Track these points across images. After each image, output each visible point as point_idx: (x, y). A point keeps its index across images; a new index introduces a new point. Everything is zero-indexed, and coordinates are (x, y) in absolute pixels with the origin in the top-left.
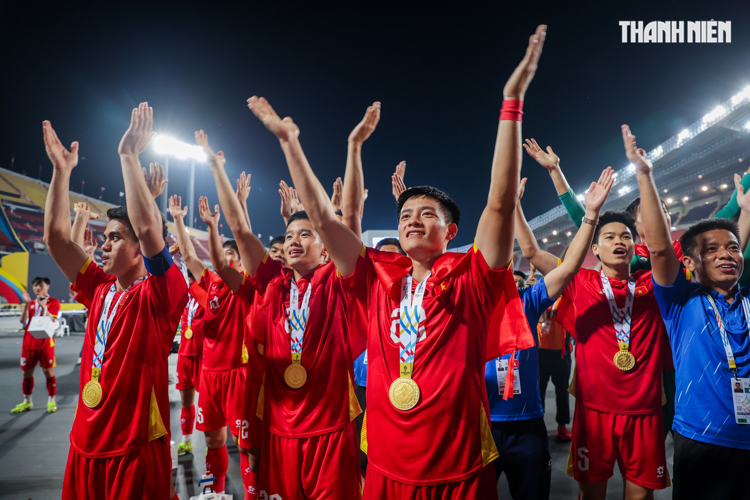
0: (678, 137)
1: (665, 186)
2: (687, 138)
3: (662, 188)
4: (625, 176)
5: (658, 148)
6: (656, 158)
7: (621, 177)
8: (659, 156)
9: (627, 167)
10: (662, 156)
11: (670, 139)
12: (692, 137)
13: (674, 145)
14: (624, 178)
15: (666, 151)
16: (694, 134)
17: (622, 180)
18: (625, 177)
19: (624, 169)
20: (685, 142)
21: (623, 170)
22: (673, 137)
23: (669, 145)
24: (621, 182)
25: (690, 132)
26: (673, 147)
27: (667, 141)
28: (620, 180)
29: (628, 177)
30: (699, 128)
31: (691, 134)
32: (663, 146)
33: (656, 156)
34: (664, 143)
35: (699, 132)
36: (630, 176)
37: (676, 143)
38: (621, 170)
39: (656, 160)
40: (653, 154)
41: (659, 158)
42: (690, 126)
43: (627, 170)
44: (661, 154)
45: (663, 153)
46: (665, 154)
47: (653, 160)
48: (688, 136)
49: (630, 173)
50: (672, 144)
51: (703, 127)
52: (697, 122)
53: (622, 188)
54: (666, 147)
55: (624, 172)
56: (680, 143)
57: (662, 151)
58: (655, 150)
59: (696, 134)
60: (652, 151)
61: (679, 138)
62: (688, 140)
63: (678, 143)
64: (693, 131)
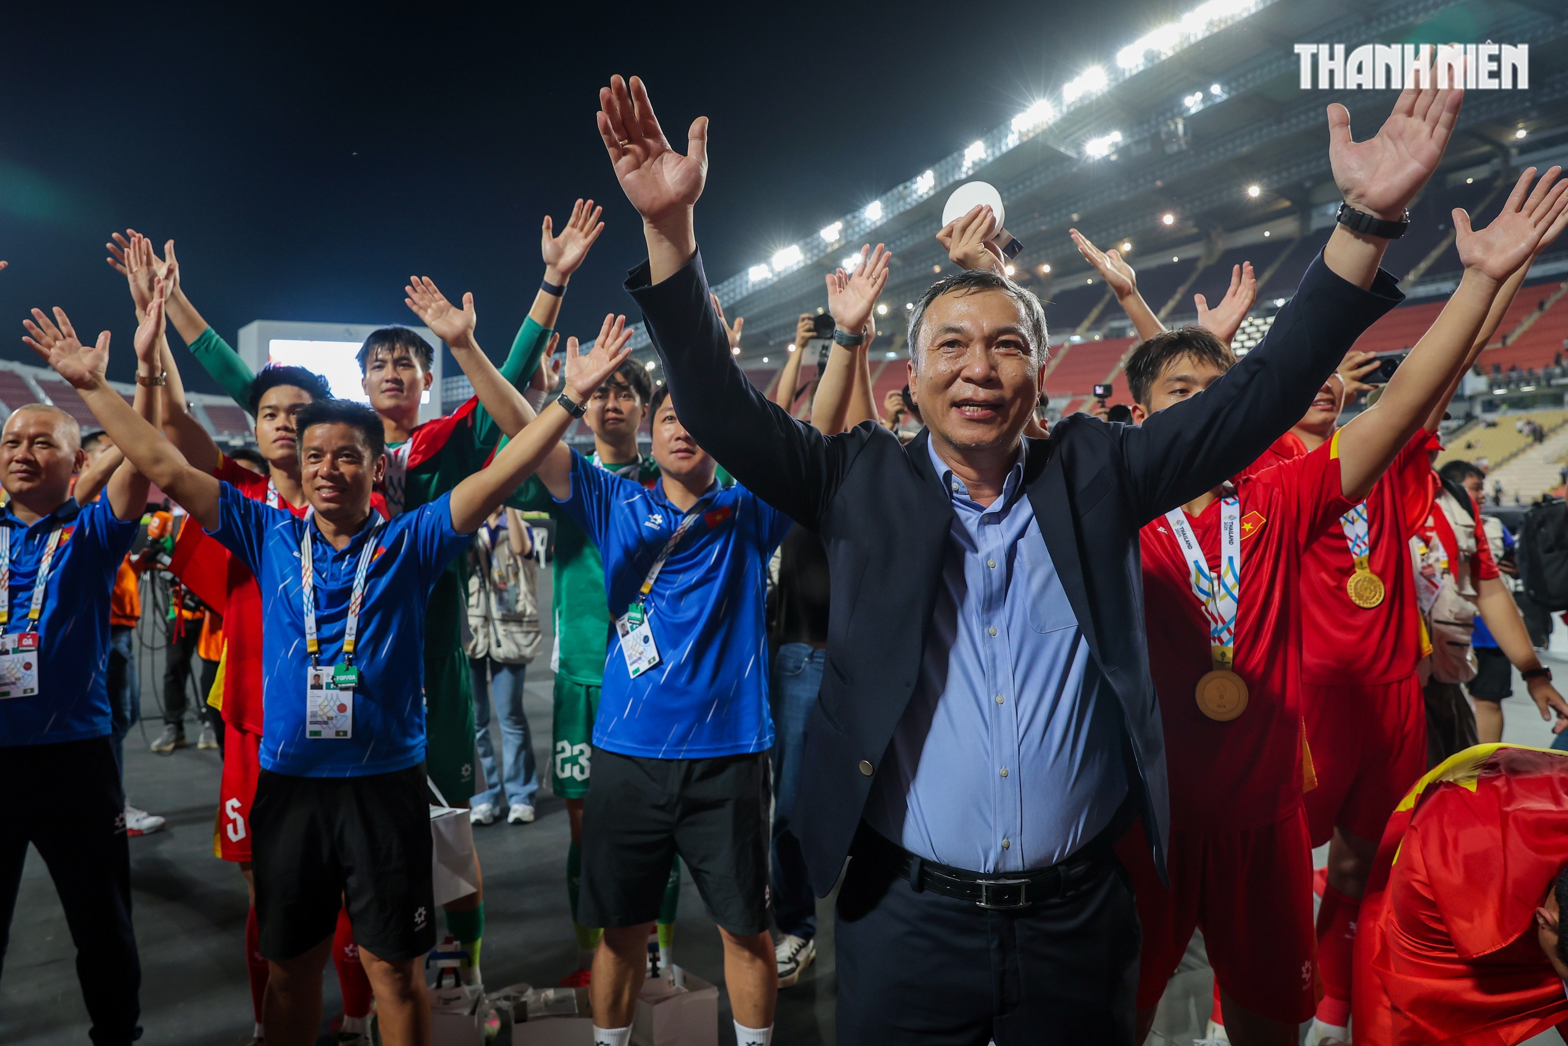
0: (964, 156)
1: (936, 260)
2: (981, 160)
3: (930, 262)
4: (857, 229)
5: (924, 176)
6: (921, 197)
7: (850, 231)
8: (927, 193)
9: (862, 210)
10: (932, 193)
11: (949, 159)
12: (990, 159)
13: (957, 170)
14: (854, 233)
15: (941, 183)
16: (993, 153)
17: (850, 238)
18: (858, 233)
19: (857, 214)
20: (977, 168)
21: (854, 217)
22: (955, 155)
23: (947, 172)
24: (848, 243)
25: (987, 148)
26: (953, 176)
27: (943, 162)
28: (846, 237)
29: (862, 233)
30: (1004, 141)
31: (990, 152)
32: (935, 171)
33: (920, 193)
34: (937, 166)
35: (1004, 149)
36: (868, 230)
37: (960, 167)
38: (849, 217)
39: (921, 200)
40: (914, 187)
41: (925, 197)
42: (989, 135)
43: (862, 217)
44: (931, 189)
45: (935, 186)
46: (939, 189)
47: (915, 200)
48: (984, 156)
49: (868, 223)
50: (953, 169)
51: (1011, 141)
52: (1002, 127)
53: (851, 256)
54: (941, 175)
55: (855, 221)
56: (969, 169)
57: (932, 183)
58: (919, 179)
59: (998, 154)
60: (914, 180)
61: (966, 157)
62: (983, 164)
63: (964, 169)
64: (993, 146)
